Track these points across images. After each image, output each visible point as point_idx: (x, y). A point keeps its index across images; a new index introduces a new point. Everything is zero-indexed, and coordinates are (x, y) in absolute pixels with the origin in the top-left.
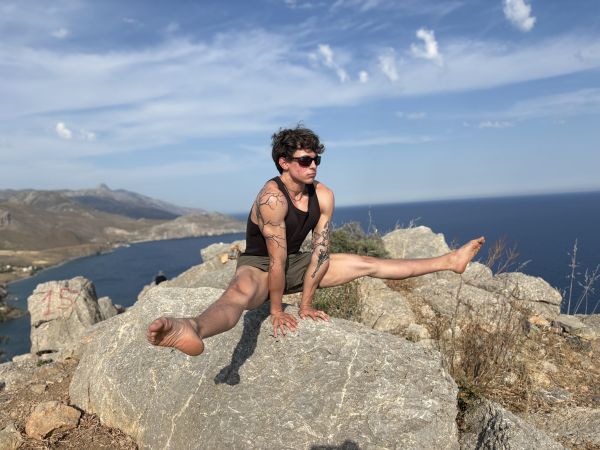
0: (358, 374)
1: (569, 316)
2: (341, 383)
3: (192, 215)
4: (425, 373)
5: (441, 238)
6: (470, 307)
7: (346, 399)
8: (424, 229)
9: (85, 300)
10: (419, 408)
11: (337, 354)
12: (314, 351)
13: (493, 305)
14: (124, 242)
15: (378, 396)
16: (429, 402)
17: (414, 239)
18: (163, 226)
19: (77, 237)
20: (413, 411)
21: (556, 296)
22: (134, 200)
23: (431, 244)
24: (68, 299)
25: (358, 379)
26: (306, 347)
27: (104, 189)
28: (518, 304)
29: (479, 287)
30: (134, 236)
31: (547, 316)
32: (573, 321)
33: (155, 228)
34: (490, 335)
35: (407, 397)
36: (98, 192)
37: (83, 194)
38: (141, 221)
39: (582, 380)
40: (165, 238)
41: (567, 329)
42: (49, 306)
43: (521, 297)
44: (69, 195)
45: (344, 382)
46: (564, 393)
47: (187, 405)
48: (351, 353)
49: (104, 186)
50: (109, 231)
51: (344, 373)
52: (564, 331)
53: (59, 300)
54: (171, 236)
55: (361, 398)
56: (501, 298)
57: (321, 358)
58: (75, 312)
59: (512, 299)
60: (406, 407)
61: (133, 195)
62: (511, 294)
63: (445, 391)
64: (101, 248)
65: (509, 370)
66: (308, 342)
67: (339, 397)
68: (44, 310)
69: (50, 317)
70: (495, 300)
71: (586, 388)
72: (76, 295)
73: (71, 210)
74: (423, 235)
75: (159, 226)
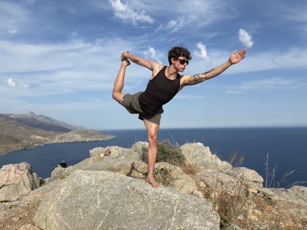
0: (179, 211)
1: (267, 189)
2: (172, 215)
3: (78, 130)
4: (206, 212)
5: (208, 149)
6: (222, 184)
7: (175, 222)
8: (200, 144)
9: (28, 174)
10: (205, 226)
11: (170, 202)
12: (160, 201)
13: (233, 182)
14: (40, 143)
15: (188, 221)
16: (209, 224)
17: (196, 149)
18: (62, 135)
19: (14, 140)
20: (202, 227)
21: (261, 179)
22: (48, 121)
23: (203, 151)
24: (19, 173)
25: (179, 213)
26: (156, 199)
27: (32, 115)
28: (244, 182)
29: (226, 174)
30: (47, 140)
31: (257, 188)
32: (268, 191)
33: (58, 136)
34: (231, 197)
35: (200, 221)
36: (29, 116)
37: (20, 117)
38: (51, 132)
39: (272, 219)
40: (63, 141)
41: (266, 195)
42: (8, 177)
43: (245, 179)
44: (12, 116)
45: (173, 214)
46: (264, 224)
47: (100, 225)
48: (176, 202)
49: (32, 113)
50: (33, 137)
51: (173, 211)
52: (264, 196)
53: (14, 174)
54: (67, 141)
55: (181, 221)
56: (236, 179)
57: (163, 204)
58: (22, 181)
59: (241, 180)
60: (199, 225)
61: (48, 118)
62: (241, 178)
63: (215, 219)
64: (27, 146)
65: (240, 214)
66: (157, 197)
67: (171, 220)
68: (5, 179)
69: (8, 183)
70: (234, 180)
71: (274, 223)
72: (23, 172)
73: (13, 125)
74: (199, 147)
75: (60, 135)
